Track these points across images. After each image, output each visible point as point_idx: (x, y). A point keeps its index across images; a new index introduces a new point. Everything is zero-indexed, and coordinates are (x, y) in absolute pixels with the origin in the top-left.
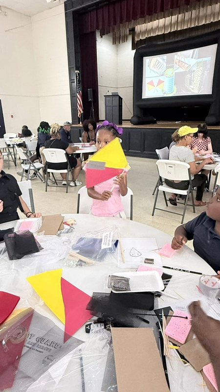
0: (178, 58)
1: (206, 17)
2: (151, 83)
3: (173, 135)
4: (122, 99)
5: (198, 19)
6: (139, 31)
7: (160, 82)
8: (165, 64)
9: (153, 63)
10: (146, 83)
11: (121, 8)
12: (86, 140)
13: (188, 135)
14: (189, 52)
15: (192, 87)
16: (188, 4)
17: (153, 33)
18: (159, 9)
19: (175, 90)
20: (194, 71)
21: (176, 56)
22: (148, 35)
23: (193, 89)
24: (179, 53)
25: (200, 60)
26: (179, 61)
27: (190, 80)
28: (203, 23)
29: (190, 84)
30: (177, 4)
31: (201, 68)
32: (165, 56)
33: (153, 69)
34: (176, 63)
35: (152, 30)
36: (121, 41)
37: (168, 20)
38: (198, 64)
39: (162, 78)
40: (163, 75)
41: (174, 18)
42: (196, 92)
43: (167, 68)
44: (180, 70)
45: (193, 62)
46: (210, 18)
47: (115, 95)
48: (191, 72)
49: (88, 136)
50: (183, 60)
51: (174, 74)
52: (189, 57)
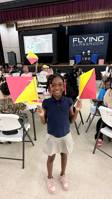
0: (38, 38)
1: (47, 21)
2: (28, 47)
3: (42, 68)
4: (16, 54)
5: (44, 22)
6: (19, 23)
7: (32, 47)
8: (33, 40)
9: (28, 39)
10: (26, 47)
11: (10, 14)
12: (4, 72)
13: (46, 68)
14: (42, 36)
15: (45, 50)
16: (39, 17)
17: (26, 25)
18: (27, 17)
19: (39, 51)
20: (45, 43)
21: (37, 37)
22: (23, 25)
23: (46, 50)
24: (38, 36)
25: (47, 39)
26: (39, 39)
27: (44, 47)
28: (46, 24)
29: (44, 48)
30: (35, 16)
31: (48, 43)
32: (33, 37)
33: (28, 42)
34: (38, 40)
35: (25, 24)
36: (11, 27)
37: (31, 21)
38: (46, 41)
39: (32, 46)
40: (33, 44)
41: (34, 21)
42: (47, 52)
43: (34, 41)
44: (40, 43)
45: (44, 40)
46: (49, 22)
47: (12, 52)
48: (44, 44)
49: (5, 70)
50: (40, 39)
51: (37, 44)
52: (42, 38)
